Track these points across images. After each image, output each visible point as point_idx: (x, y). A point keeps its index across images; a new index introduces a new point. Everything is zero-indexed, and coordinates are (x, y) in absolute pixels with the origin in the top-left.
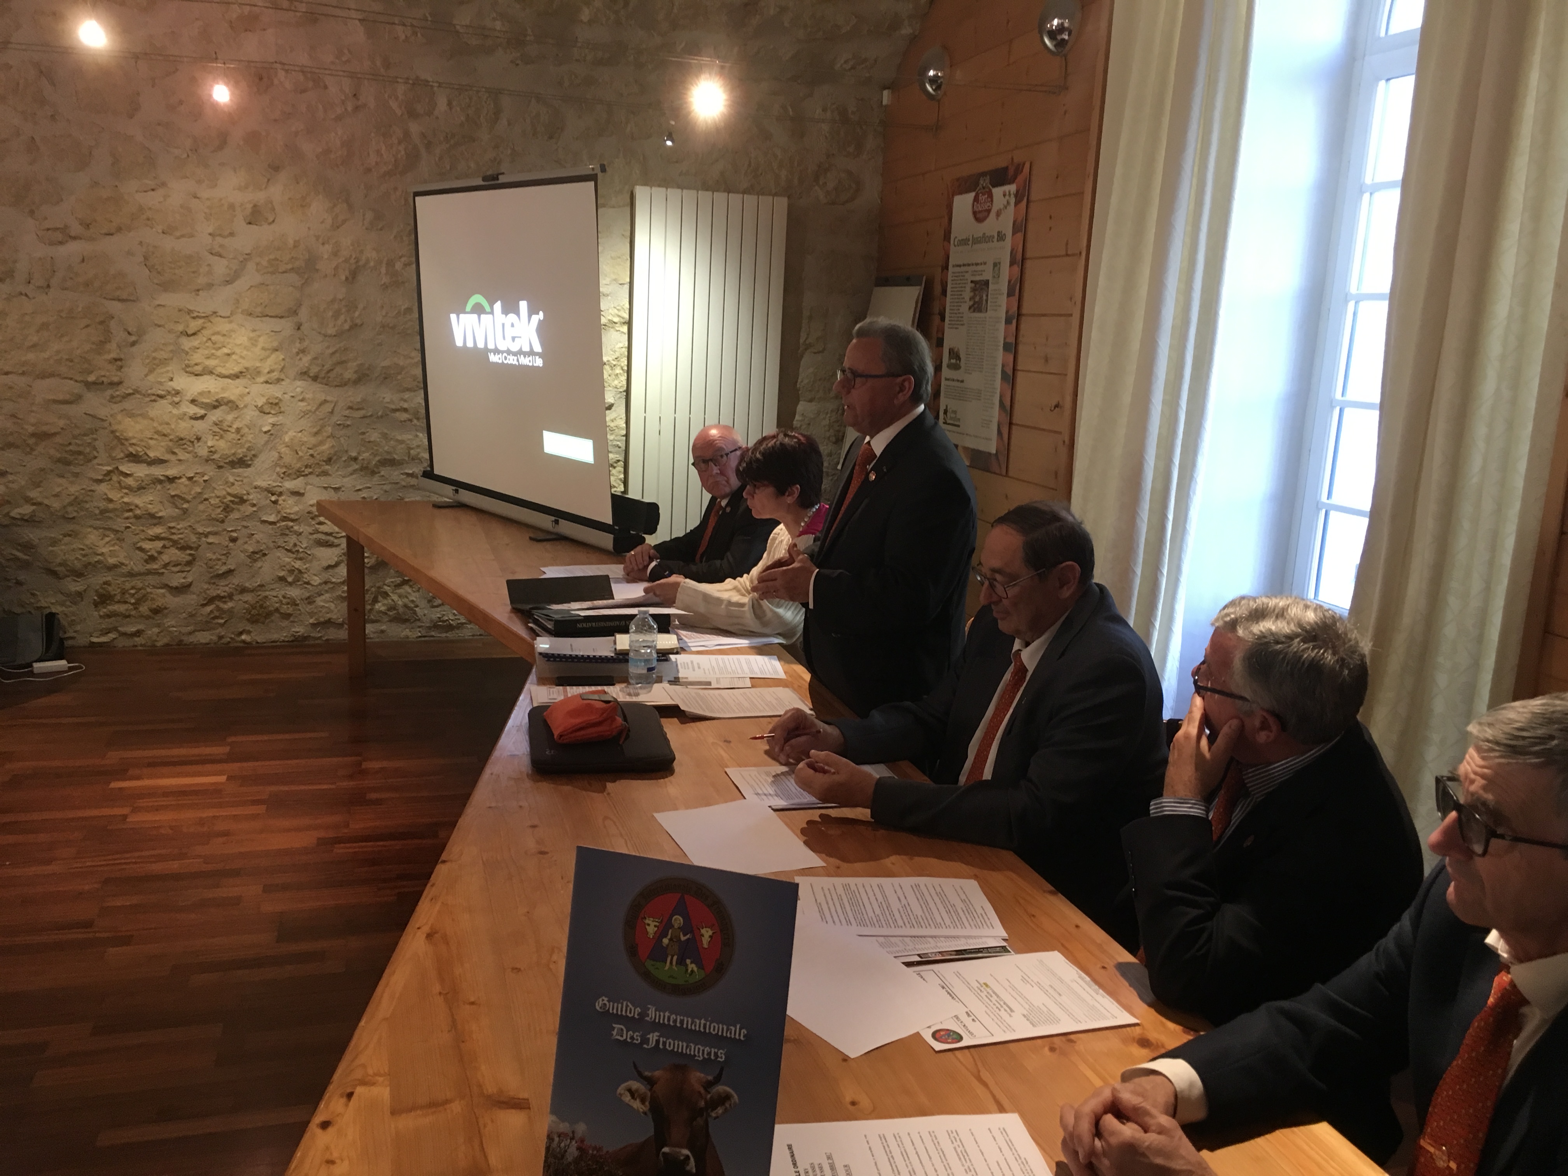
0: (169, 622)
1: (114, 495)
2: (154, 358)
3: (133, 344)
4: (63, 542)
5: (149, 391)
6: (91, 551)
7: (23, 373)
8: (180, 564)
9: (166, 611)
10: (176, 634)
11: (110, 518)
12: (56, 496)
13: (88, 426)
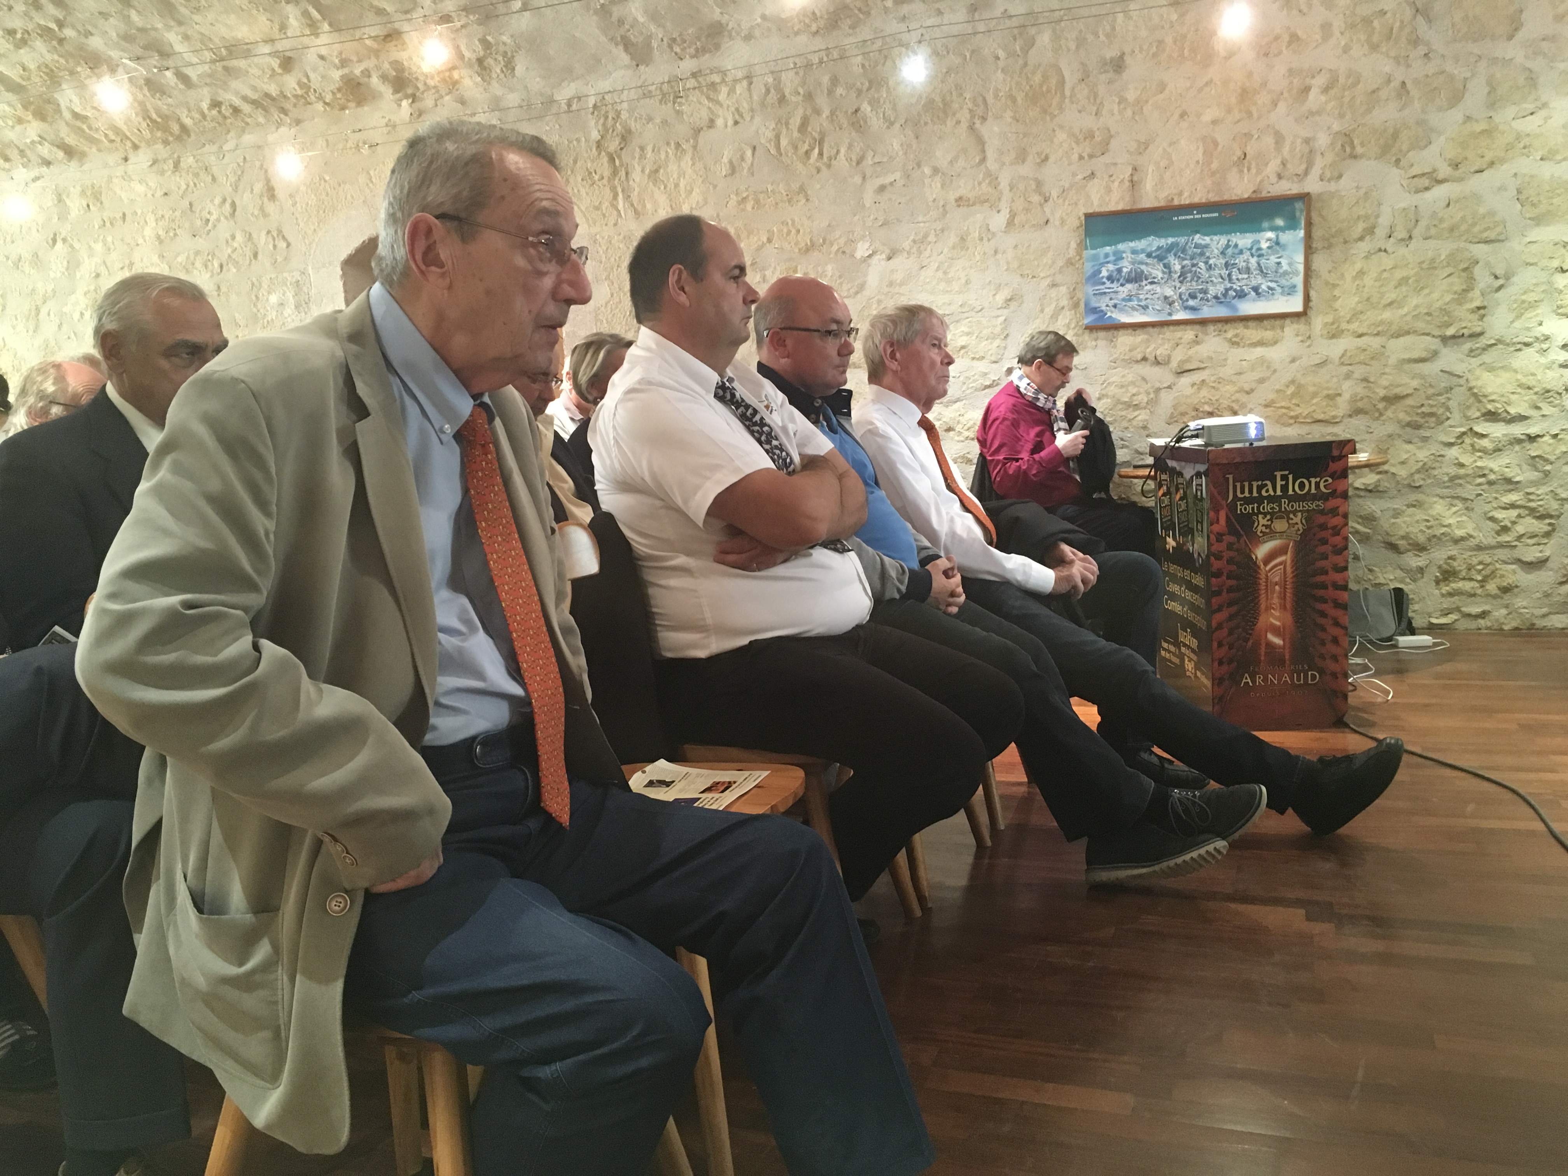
0: (1520, 602)
1: (1466, 459)
2: (1523, 302)
3: (1500, 288)
4: (1406, 513)
5: (1515, 340)
6: (1437, 522)
7: (1378, 334)
8: (1536, 536)
9: (1516, 590)
10: (1528, 616)
11: (1461, 485)
12: (1403, 463)
13: (1443, 385)
